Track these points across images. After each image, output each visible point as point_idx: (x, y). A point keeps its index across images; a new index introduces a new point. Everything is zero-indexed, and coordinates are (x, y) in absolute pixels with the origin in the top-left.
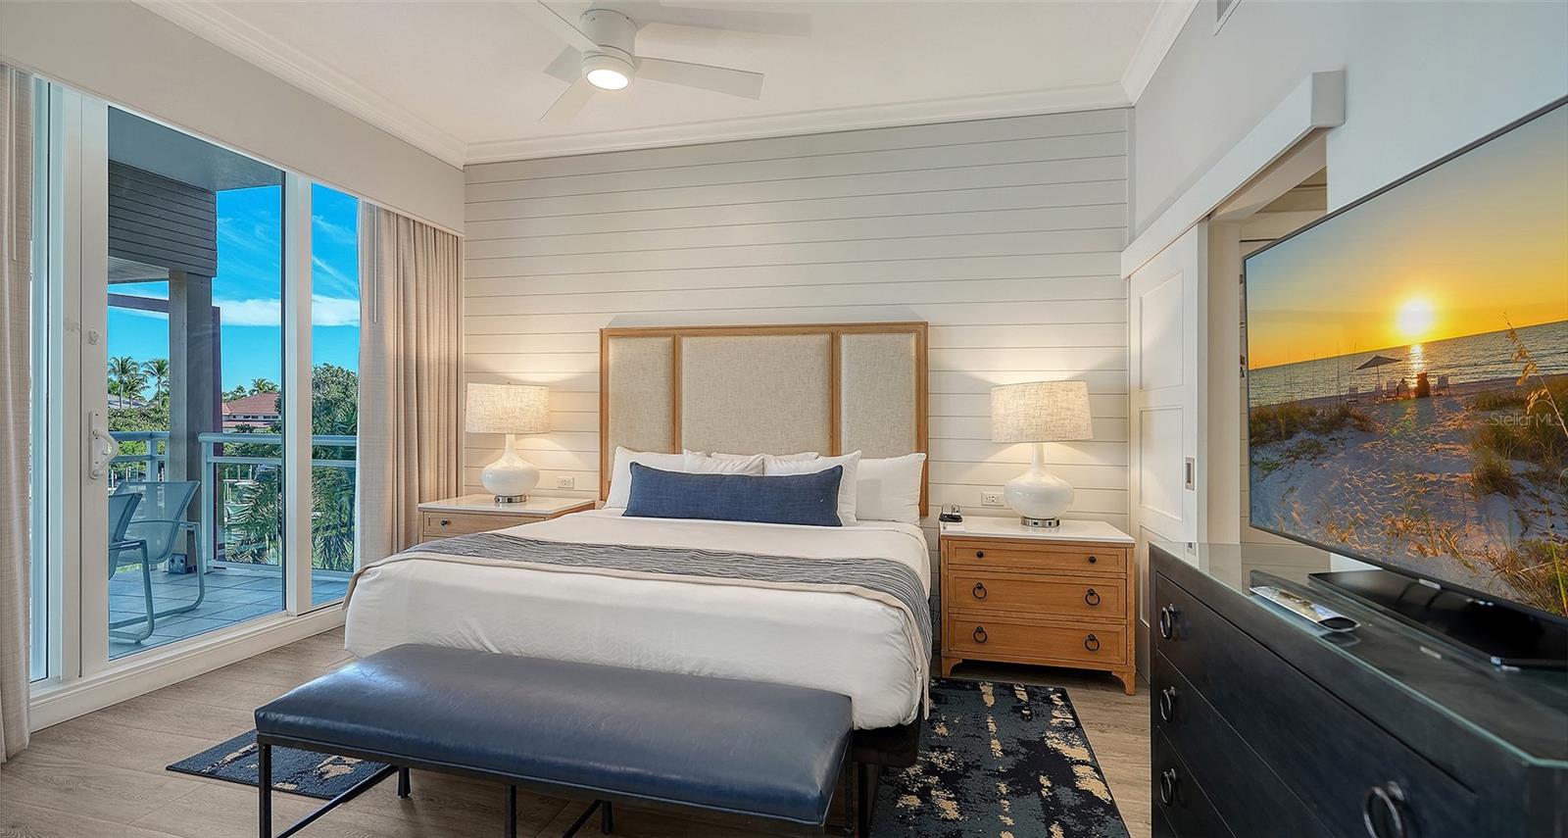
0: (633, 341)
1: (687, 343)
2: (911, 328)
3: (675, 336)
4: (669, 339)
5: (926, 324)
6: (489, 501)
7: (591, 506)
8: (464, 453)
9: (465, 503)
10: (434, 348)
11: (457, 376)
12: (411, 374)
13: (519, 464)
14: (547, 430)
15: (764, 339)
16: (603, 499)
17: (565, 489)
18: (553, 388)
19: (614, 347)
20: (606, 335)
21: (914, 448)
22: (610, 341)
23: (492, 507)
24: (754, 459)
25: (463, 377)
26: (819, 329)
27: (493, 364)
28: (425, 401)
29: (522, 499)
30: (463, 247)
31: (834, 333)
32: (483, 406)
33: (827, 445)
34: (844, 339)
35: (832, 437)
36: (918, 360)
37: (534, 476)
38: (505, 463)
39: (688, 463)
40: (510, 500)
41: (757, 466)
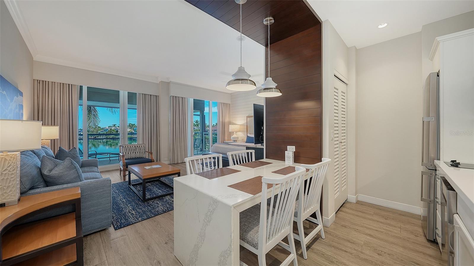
0: (251, 118)
6: (232, 141)
10: (226, 120)
12: (223, 124)
14: (239, 131)
17: (243, 140)
18: (241, 125)
22: (248, 118)
25: (230, 124)
27: (234, 122)
28: (225, 127)
30: (231, 105)
32: (232, 128)
37: (238, 138)
38: (235, 136)
40: (234, 141)
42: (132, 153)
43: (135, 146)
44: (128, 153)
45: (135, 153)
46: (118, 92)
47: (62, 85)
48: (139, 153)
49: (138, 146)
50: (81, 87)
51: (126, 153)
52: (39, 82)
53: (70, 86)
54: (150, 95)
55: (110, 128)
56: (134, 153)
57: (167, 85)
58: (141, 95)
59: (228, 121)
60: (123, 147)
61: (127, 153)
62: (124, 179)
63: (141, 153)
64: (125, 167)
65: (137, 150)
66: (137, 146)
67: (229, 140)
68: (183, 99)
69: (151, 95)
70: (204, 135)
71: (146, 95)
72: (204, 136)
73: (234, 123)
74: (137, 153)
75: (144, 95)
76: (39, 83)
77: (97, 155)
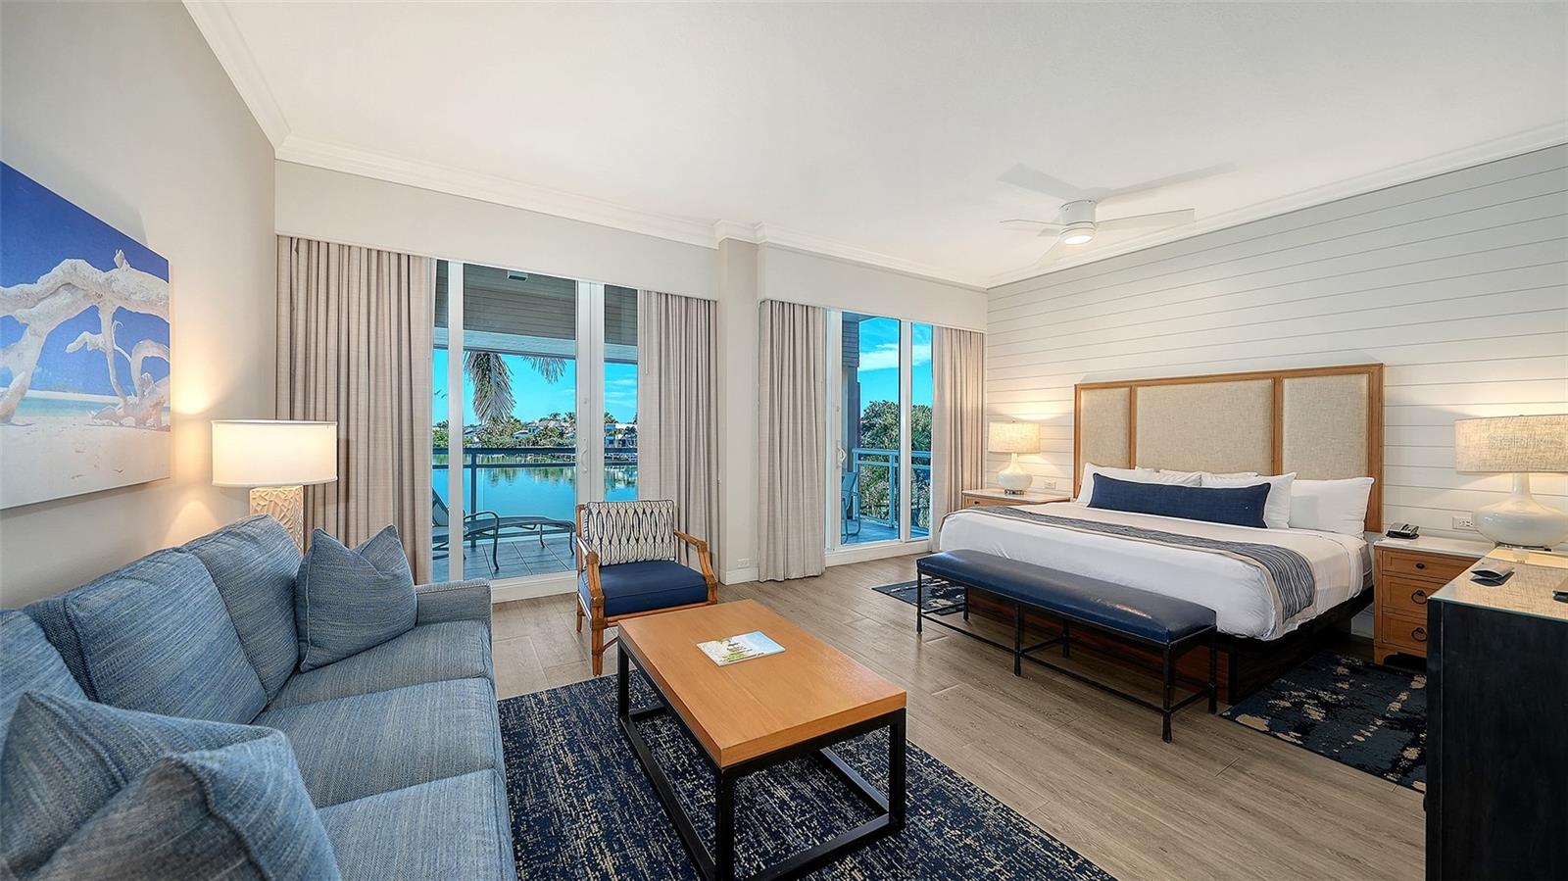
0: (1098, 392)
1: (1140, 391)
2: (1362, 369)
3: (1132, 387)
4: (1127, 389)
5: (1381, 366)
6: (1001, 493)
7: (1069, 501)
8: (985, 463)
9: (986, 492)
10: (970, 402)
11: (982, 418)
12: (958, 417)
13: (1019, 471)
14: (1037, 451)
15: (1209, 385)
16: (1075, 497)
17: (1050, 487)
18: (1041, 423)
19: (1083, 395)
20: (1078, 389)
21: (1364, 473)
22: (1082, 393)
23: (1004, 496)
24: (1194, 476)
25: (986, 417)
26: (1263, 376)
27: (1004, 409)
28: (965, 432)
29: (1021, 493)
30: (986, 338)
31: (1276, 378)
32: (999, 435)
33: (1268, 467)
34: (1286, 382)
35: (1273, 461)
36: (1371, 398)
37: (1029, 479)
38: (1012, 469)
39: (1139, 475)
40: (1014, 493)
41: (1194, 480)
42: (624, 541)
43: (635, 511)
44: (610, 542)
45: (637, 540)
46: (571, 285)
47: (374, 255)
48: (650, 540)
49: (648, 512)
50: (442, 266)
51: (601, 540)
52: (294, 243)
53: (404, 261)
54: (683, 300)
55: (545, 423)
56: (633, 541)
57: (747, 254)
58: (654, 297)
59: (975, 409)
60: (590, 512)
61: (606, 541)
62: (598, 669)
63: (658, 540)
64: (602, 612)
65: (645, 526)
66: (644, 512)
67: (980, 486)
68: (809, 312)
69: (686, 298)
70: (855, 457)
71: (670, 297)
72: (856, 461)
73: (1004, 412)
74: (642, 541)
75: (664, 297)
76: (297, 250)
77: (498, 527)
